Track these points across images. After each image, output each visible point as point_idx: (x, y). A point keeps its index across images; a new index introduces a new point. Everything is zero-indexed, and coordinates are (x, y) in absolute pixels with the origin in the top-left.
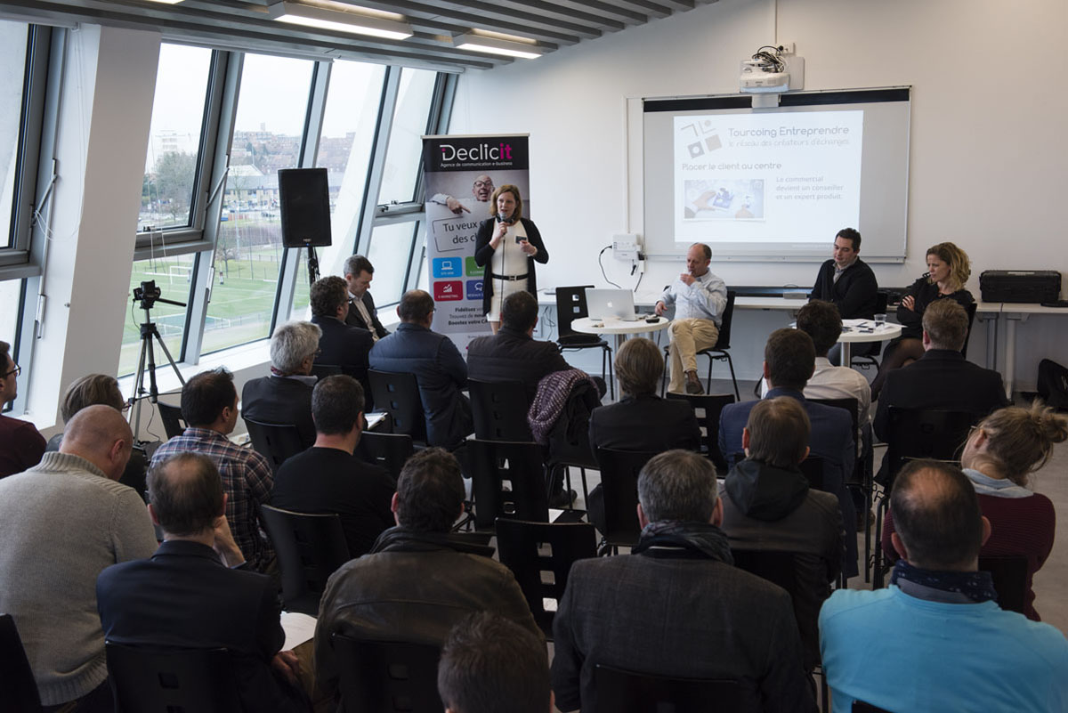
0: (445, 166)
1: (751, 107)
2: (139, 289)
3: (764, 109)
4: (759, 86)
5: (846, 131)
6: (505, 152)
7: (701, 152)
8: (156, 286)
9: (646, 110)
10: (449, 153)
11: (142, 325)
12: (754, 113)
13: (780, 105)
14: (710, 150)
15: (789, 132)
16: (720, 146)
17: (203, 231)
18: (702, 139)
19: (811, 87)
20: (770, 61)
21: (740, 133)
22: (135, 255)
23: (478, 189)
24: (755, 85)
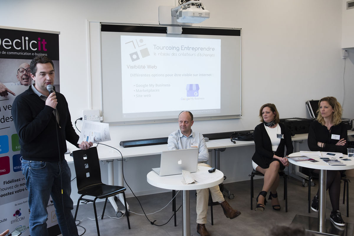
1: (166, 33)
5: (213, 49)
6: (42, 45)
9: (102, 30)
13: (182, 33)
16: (149, 55)
23: (21, 74)
24: (199, 15)
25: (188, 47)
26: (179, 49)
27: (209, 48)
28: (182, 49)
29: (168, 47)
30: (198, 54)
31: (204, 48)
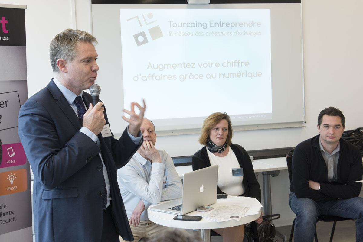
1: (187, 3)
3: (198, 5)
5: (259, 25)
7: (146, 41)
13: (212, 2)
14: (153, 39)
15: (217, 25)
16: (162, 36)
18: (146, 29)
21: (177, 25)
25: (220, 23)
26: (206, 26)
27: (252, 24)
28: (212, 25)
29: (190, 23)
30: (236, 32)
31: (244, 23)
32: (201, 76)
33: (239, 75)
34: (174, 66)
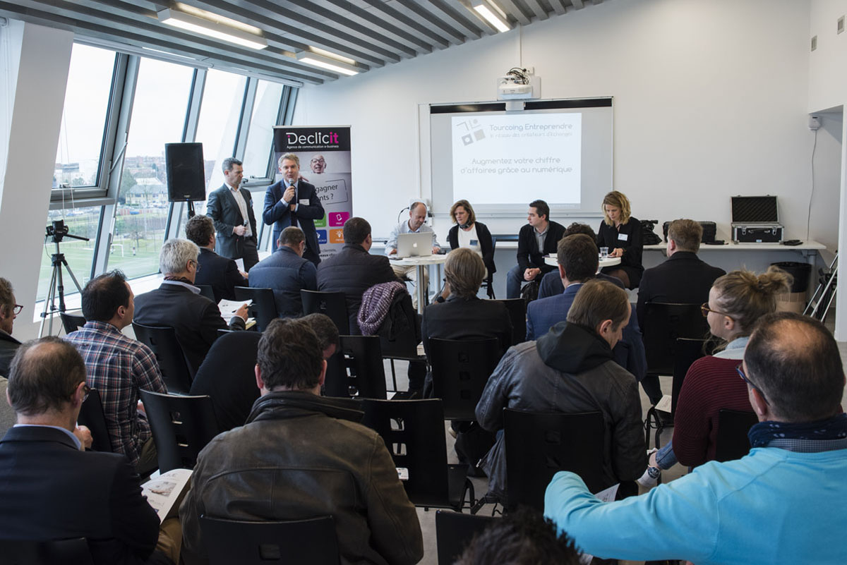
0: (290, 148)
1: (505, 110)
2: (51, 227)
3: (514, 112)
4: (512, 94)
5: (570, 127)
6: (333, 138)
7: (471, 141)
8: (65, 225)
9: (432, 112)
10: (293, 138)
11: (54, 255)
12: (507, 114)
13: (525, 109)
14: (478, 140)
15: (531, 128)
16: (485, 137)
17: (107, 190)
18: (471, 132)
19: (546, 97)
20: (520, 77)
21: (497, 128)
22: (50, 205)
23: (314, 164)
24: (510, 92)
25: (534, 126)
26: (522, 129)
27: (564, 126)
28: (527, 128)
29: (508, 127)
30: (549, 134)
31: (556, 126)
32: (516, 170)
33: (550, 170)
34: (493, 162)
